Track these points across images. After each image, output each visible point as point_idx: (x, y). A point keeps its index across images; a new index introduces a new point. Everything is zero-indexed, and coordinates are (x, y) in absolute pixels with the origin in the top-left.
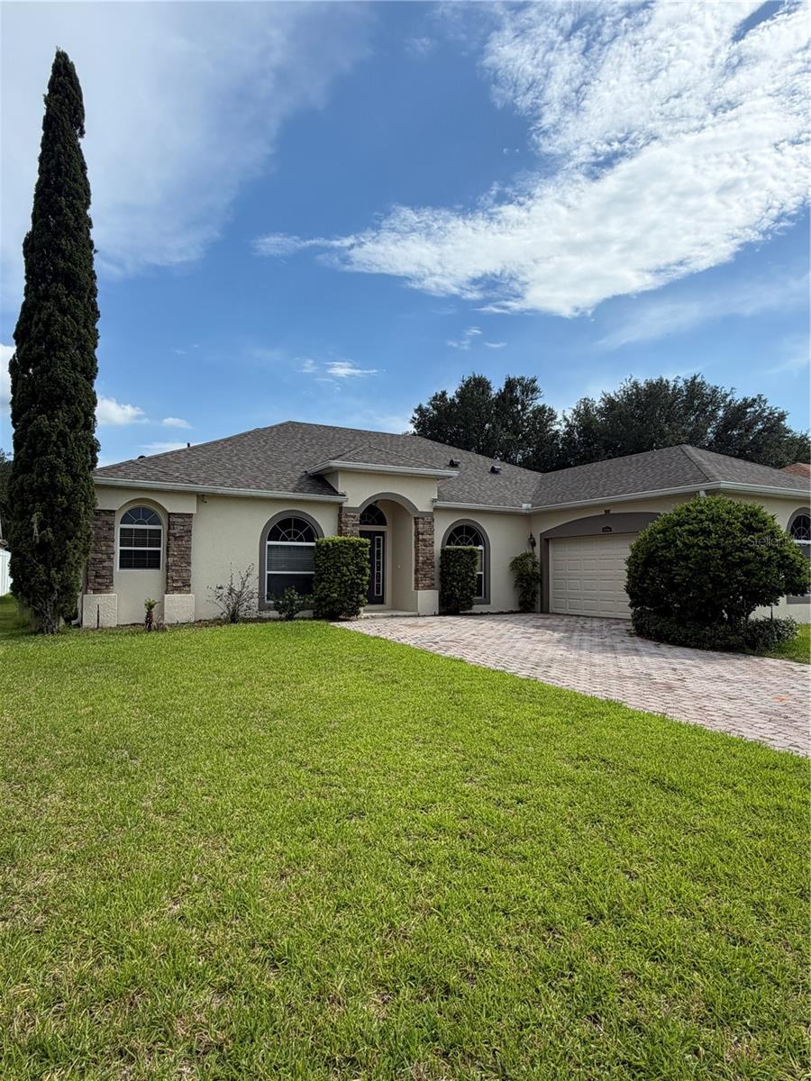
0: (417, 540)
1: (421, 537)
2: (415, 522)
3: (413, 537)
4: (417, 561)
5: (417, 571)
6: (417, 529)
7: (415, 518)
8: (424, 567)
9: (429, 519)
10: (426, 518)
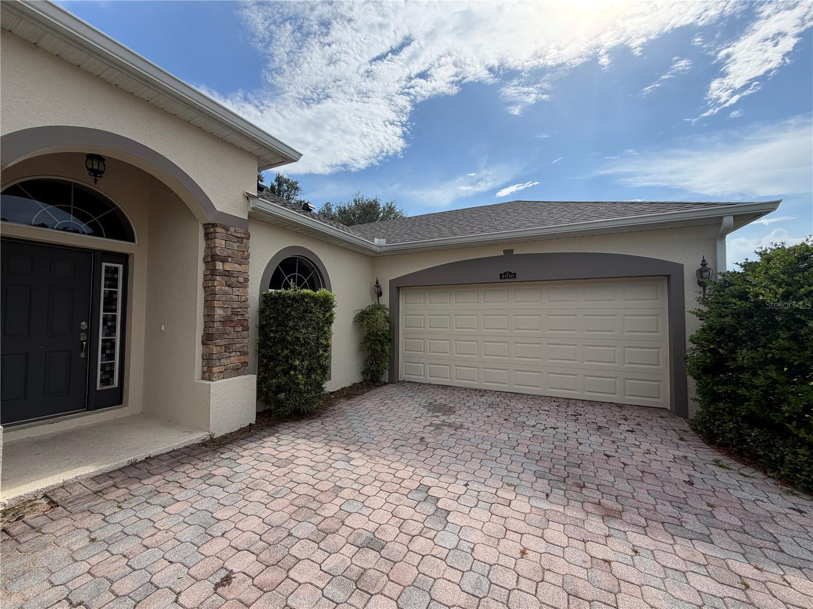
0: (211, 273)
1: (219, 266)
2: (207, 235)
3: (201, 268)
4: (209, 317)
5: (208, 339)
6: (210, 248)
7: (207, 226)
8: (225, 330)
9: (240, 231)
10: (232, 229)
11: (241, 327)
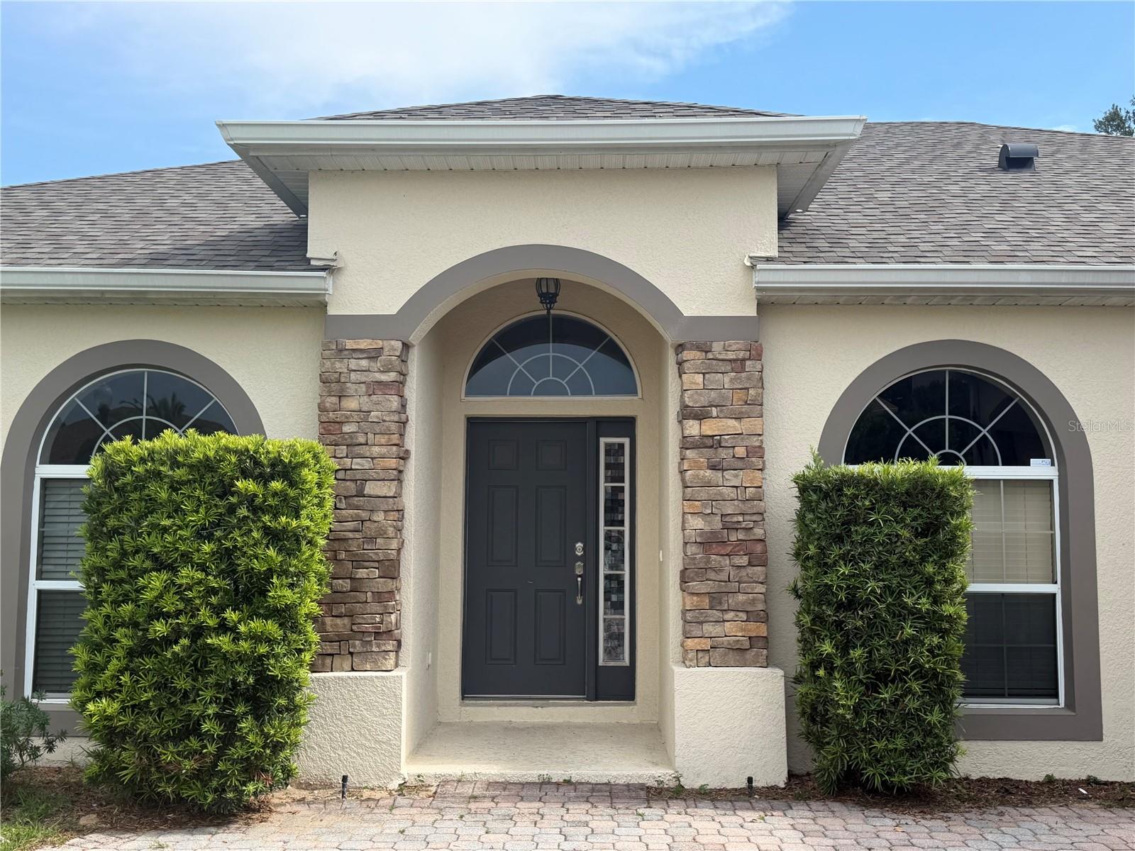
8: (708, 562)
9: (734, 347)
10: (717, 347)
11: (746, 558)
